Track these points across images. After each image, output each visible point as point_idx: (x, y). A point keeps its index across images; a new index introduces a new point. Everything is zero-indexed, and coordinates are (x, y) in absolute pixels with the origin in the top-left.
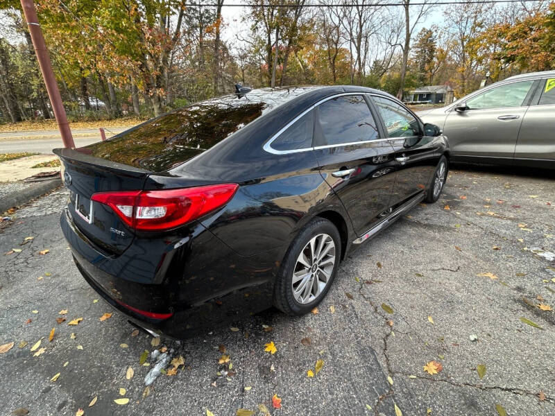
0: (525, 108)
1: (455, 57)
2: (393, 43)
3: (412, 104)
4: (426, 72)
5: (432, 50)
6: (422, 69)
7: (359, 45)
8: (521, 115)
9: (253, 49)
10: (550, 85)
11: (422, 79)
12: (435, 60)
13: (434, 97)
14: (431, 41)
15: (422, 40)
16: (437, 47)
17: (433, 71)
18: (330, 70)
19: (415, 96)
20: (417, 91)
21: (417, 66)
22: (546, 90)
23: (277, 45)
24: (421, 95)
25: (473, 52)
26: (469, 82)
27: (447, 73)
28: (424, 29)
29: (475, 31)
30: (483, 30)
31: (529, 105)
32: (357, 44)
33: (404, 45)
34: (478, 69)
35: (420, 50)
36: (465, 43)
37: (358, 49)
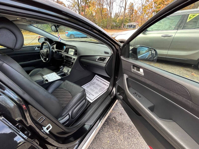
0: (175, 31)
1: (139, 13)
2: (121, 6)
3: (126, 28)
4: (131, 18)
5: (133, 10)
6: (130, 17)
7: (110, 6)
8: (173, 35)
9: (72, 5)
10: (190, 18)
11: (130, 20)
12: (134, 14)
13: (133, 26)
14: (133, 7)
15: (130, 6)
16: (134, 9)
17: (133, 17)
18: (101, 15)
19: (127, 26)
20: (128, 24)
21: (128, 15)
22: (188, 21)
23: (81, 4)
24: (129, 25)
25: (145, 11)
26: (143, 21)
27: (137, 18)
28: (131, 2)
29: (146, 3)
30: (148, 3)
31: (178, 29)
32: (109, 6)
33: (124, 7)
34: (146, 17)
35: (129, 10)
36: (143, 7)
37: (110, 8)
